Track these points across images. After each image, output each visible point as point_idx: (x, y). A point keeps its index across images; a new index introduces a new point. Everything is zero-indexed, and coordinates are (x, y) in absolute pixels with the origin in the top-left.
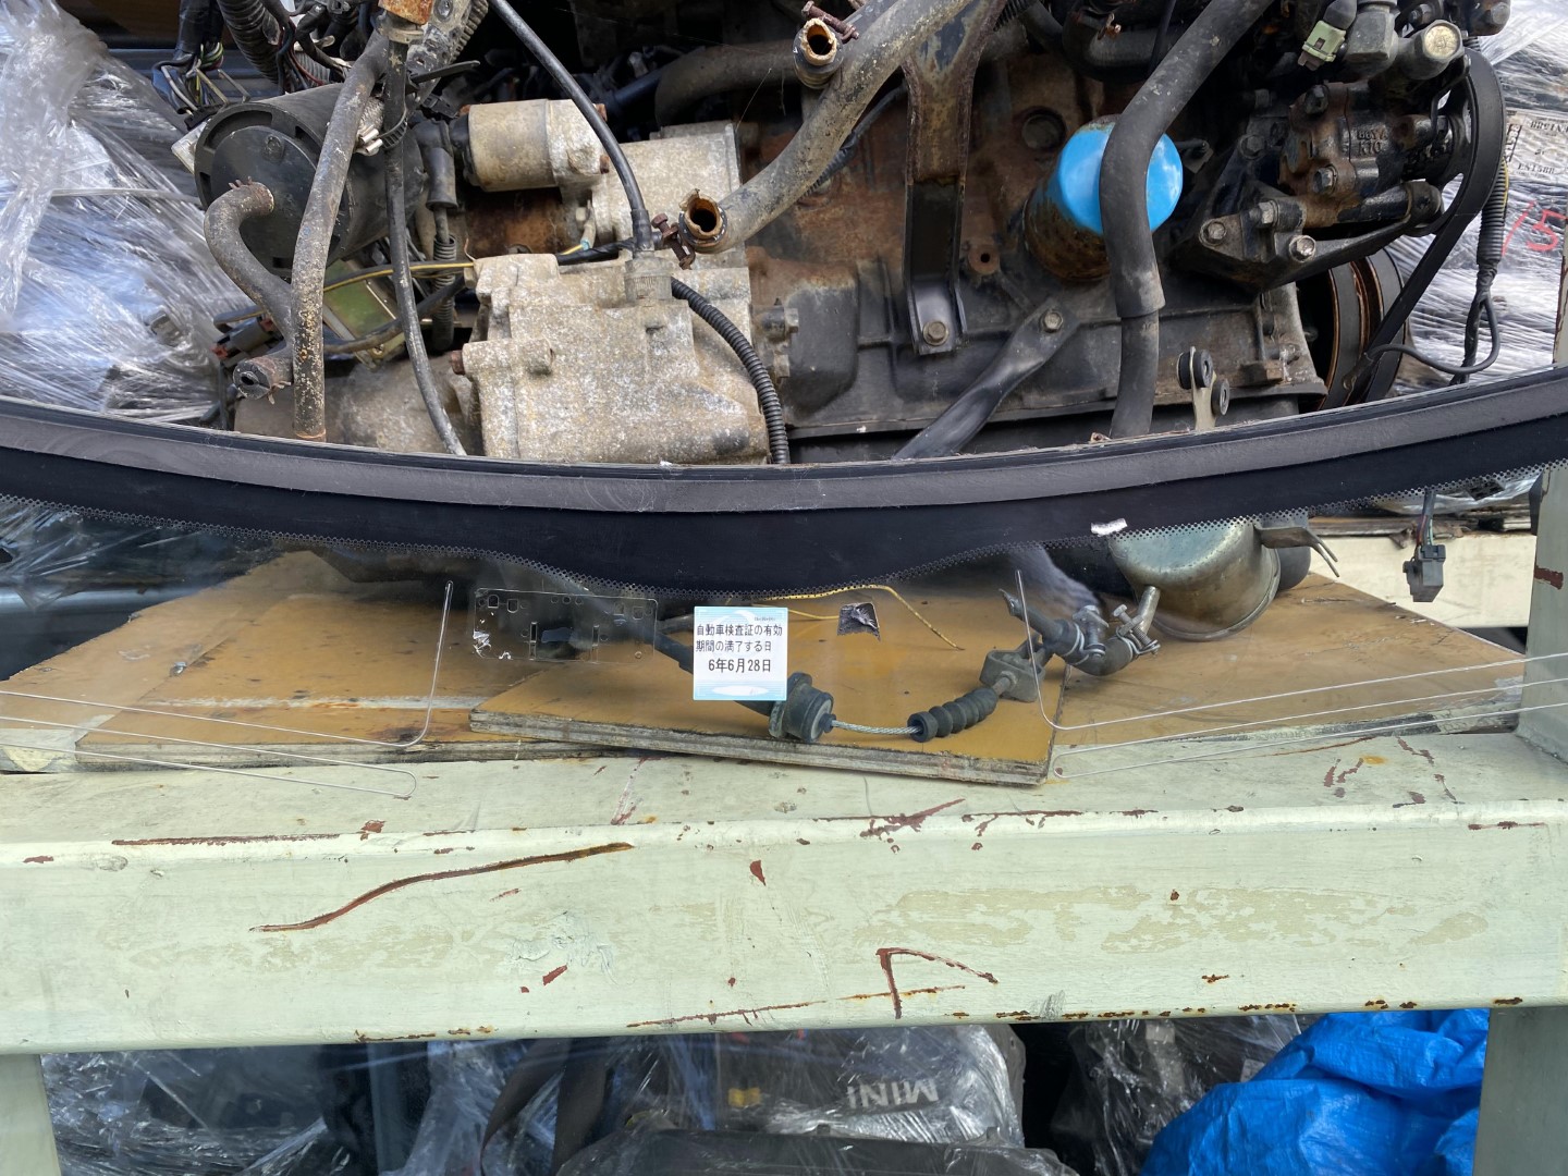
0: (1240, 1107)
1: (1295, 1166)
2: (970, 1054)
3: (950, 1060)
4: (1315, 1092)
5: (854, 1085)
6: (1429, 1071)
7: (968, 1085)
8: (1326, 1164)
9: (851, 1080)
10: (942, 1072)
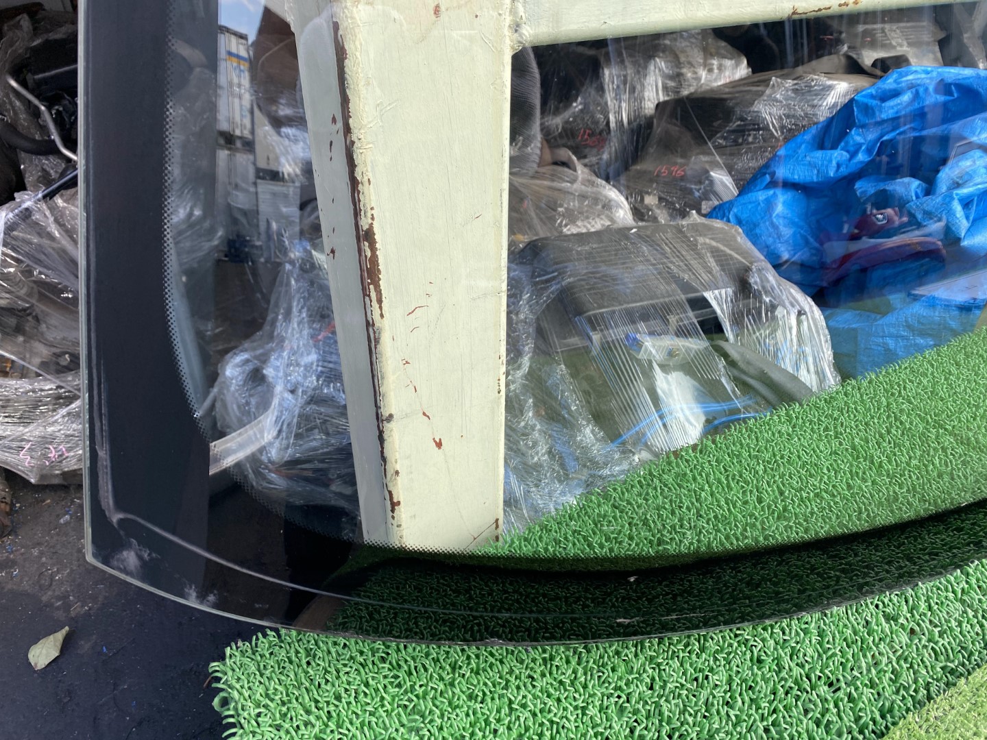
0: (735, 210)
1: (771, 230)
2: (615, 201)
3: (608, 206)
4: (774, 193)
5: (566, 226)
6: (834, 169)
7: (622, 216)
8: (785, 226)
9: (564, 222)
10: (607, 212)
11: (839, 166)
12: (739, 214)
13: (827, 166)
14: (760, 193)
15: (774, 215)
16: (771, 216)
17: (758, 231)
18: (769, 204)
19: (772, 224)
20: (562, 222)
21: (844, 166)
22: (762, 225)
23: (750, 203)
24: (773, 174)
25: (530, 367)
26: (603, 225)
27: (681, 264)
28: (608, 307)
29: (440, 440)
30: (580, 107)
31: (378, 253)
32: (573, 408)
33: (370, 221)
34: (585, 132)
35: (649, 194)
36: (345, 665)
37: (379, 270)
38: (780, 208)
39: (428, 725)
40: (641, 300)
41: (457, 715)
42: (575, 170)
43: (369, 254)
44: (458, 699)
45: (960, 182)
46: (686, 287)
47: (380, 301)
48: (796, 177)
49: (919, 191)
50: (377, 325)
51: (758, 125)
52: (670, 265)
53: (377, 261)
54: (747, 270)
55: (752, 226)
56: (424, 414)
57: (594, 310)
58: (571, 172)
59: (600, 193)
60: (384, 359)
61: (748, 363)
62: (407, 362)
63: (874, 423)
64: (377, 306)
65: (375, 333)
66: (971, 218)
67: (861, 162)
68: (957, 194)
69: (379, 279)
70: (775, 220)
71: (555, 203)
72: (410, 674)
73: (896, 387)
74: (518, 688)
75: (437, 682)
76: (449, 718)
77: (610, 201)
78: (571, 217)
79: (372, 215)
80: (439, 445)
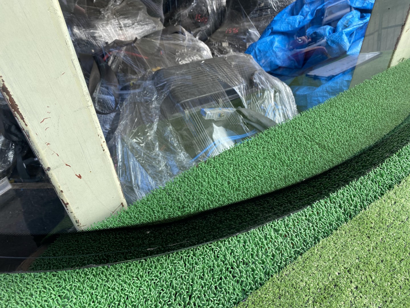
0: (258, 46)
1: (273, 54)
2: (202, 48)
3: (199, 50)
4: (274, 37)
5: (180, 61)
6: (298, 24)
7: (205, 54)
8: (279, 51)
9: (179, 60)
10: (199, 53)
11: (300, 22)
12: (259, 48)
13: (295, 23)
14: (267, 38)
15: (274, 47)
16: (272, 47)
17: (267, 55)
18: (272, 43)
19: (273, 51)
20: (178, 59)
21: (302, 22)
22: (269, 52)
23: (264, 42)
24: (272, 29)
25: (157, 128)
26: (197, 59)
27: (224, 75)
28: (190, 98)
29: (79, 175)
30: (195, 4)
31: (12, 97)
32: (175, 145)
33: (2, 83)
34: (198, 15)
35: (224, 42)
36: (37, 280)
37: (16, 105)
38: (276, 44)
39: (70, 303)
40: (205, 94)
41: (84, 297)
42: (185, 35)
43: (8, 98)
44: (85, 289)
45: (347, 26)
46: (226, 85)
47: (22, 118)
48: (282, 29)
49: (330, 31)
50: (25, 129)
51: (268, 6)
52: (218, 76)
53: (14, 100)
54: (253, 74)
55: (265, 53)
56: (67, 165)
57: (183, 100)
58: (183, 36)
59: (196, 44)
60: (35, 144)
61: (252, 117)
62: (48, 144)
63: (285, 142)
64: (22, 121)
65: (26, 133)
66: (352, 41)
67: (309, 20)
68: (345, 32)
69: (18, 109)
70: (274, 49)
71: (175, 50)
72: (65, 280)
73: (297, 125)
74: (112, 281)
75: (77, 283)
76: (80, 299)
77: (200, 48)
78: (183, 56)
79: (2, 80)
80: (80, 177)
